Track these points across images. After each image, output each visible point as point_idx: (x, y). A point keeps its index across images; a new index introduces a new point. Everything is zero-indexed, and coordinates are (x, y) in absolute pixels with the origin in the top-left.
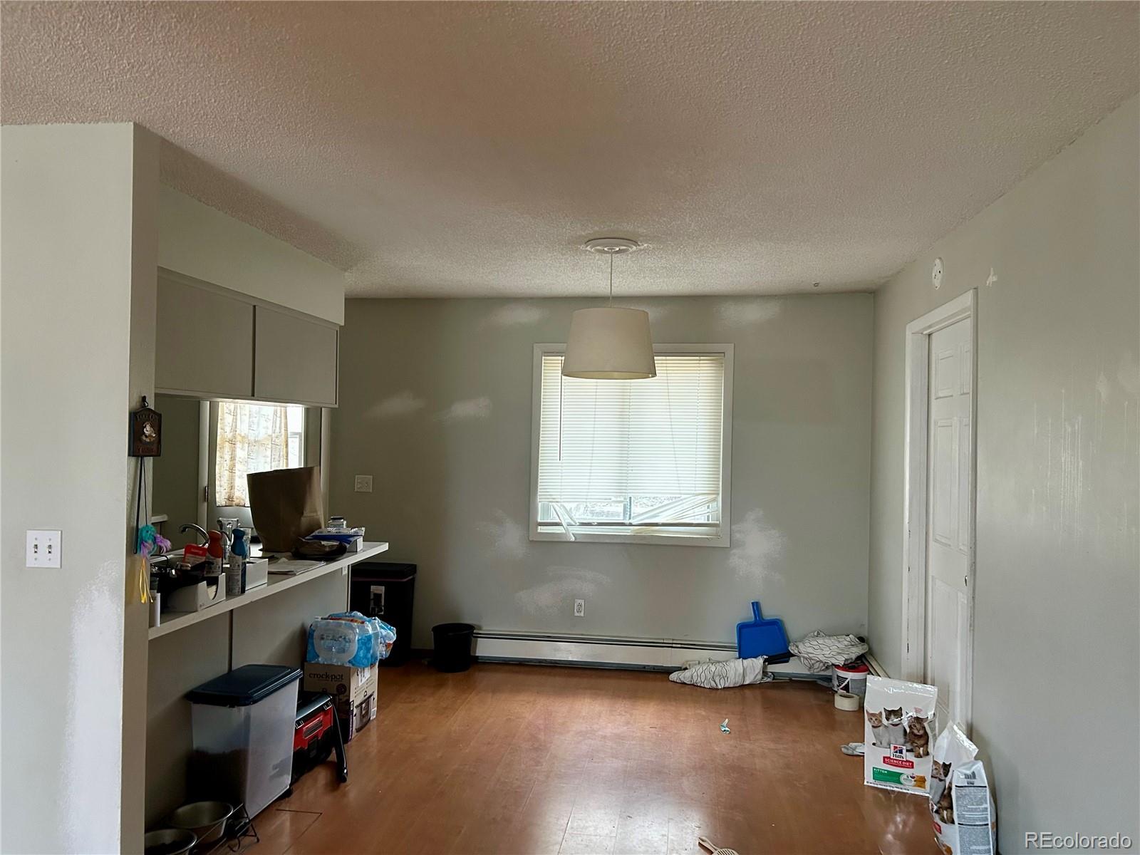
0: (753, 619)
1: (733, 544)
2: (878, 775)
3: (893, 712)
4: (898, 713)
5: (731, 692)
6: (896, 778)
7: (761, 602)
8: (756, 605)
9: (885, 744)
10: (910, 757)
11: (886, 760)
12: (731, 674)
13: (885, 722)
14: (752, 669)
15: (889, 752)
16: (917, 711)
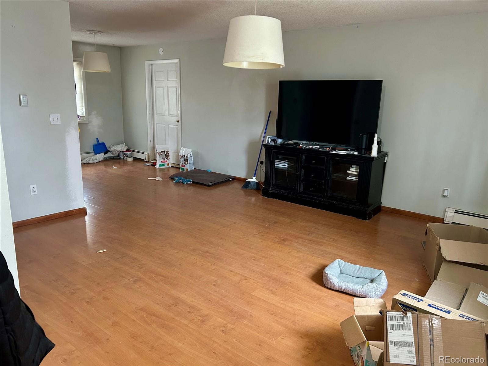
0: (97, 143)
1: (90, 122)
2: (160, 165)
3: (163, 151)
4: (164, 151)
5: (98, 163)
6: (164, 165)
7: (98, 138)
8: (97, 139)
9: (162, 158)
10: (166, 160)
11: (162, 162)
12: (97, 158)
13: (162, 154)
14: (100, 156)
15: (162, 160)
16: (167, 150)
